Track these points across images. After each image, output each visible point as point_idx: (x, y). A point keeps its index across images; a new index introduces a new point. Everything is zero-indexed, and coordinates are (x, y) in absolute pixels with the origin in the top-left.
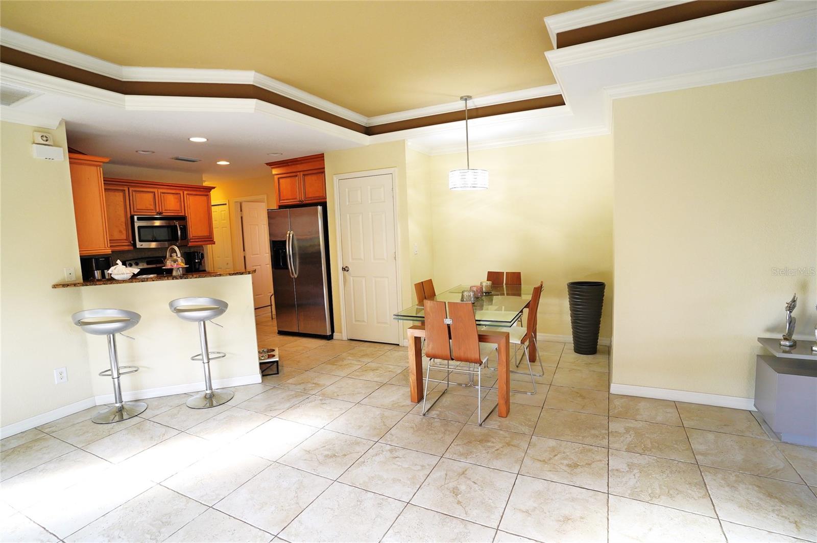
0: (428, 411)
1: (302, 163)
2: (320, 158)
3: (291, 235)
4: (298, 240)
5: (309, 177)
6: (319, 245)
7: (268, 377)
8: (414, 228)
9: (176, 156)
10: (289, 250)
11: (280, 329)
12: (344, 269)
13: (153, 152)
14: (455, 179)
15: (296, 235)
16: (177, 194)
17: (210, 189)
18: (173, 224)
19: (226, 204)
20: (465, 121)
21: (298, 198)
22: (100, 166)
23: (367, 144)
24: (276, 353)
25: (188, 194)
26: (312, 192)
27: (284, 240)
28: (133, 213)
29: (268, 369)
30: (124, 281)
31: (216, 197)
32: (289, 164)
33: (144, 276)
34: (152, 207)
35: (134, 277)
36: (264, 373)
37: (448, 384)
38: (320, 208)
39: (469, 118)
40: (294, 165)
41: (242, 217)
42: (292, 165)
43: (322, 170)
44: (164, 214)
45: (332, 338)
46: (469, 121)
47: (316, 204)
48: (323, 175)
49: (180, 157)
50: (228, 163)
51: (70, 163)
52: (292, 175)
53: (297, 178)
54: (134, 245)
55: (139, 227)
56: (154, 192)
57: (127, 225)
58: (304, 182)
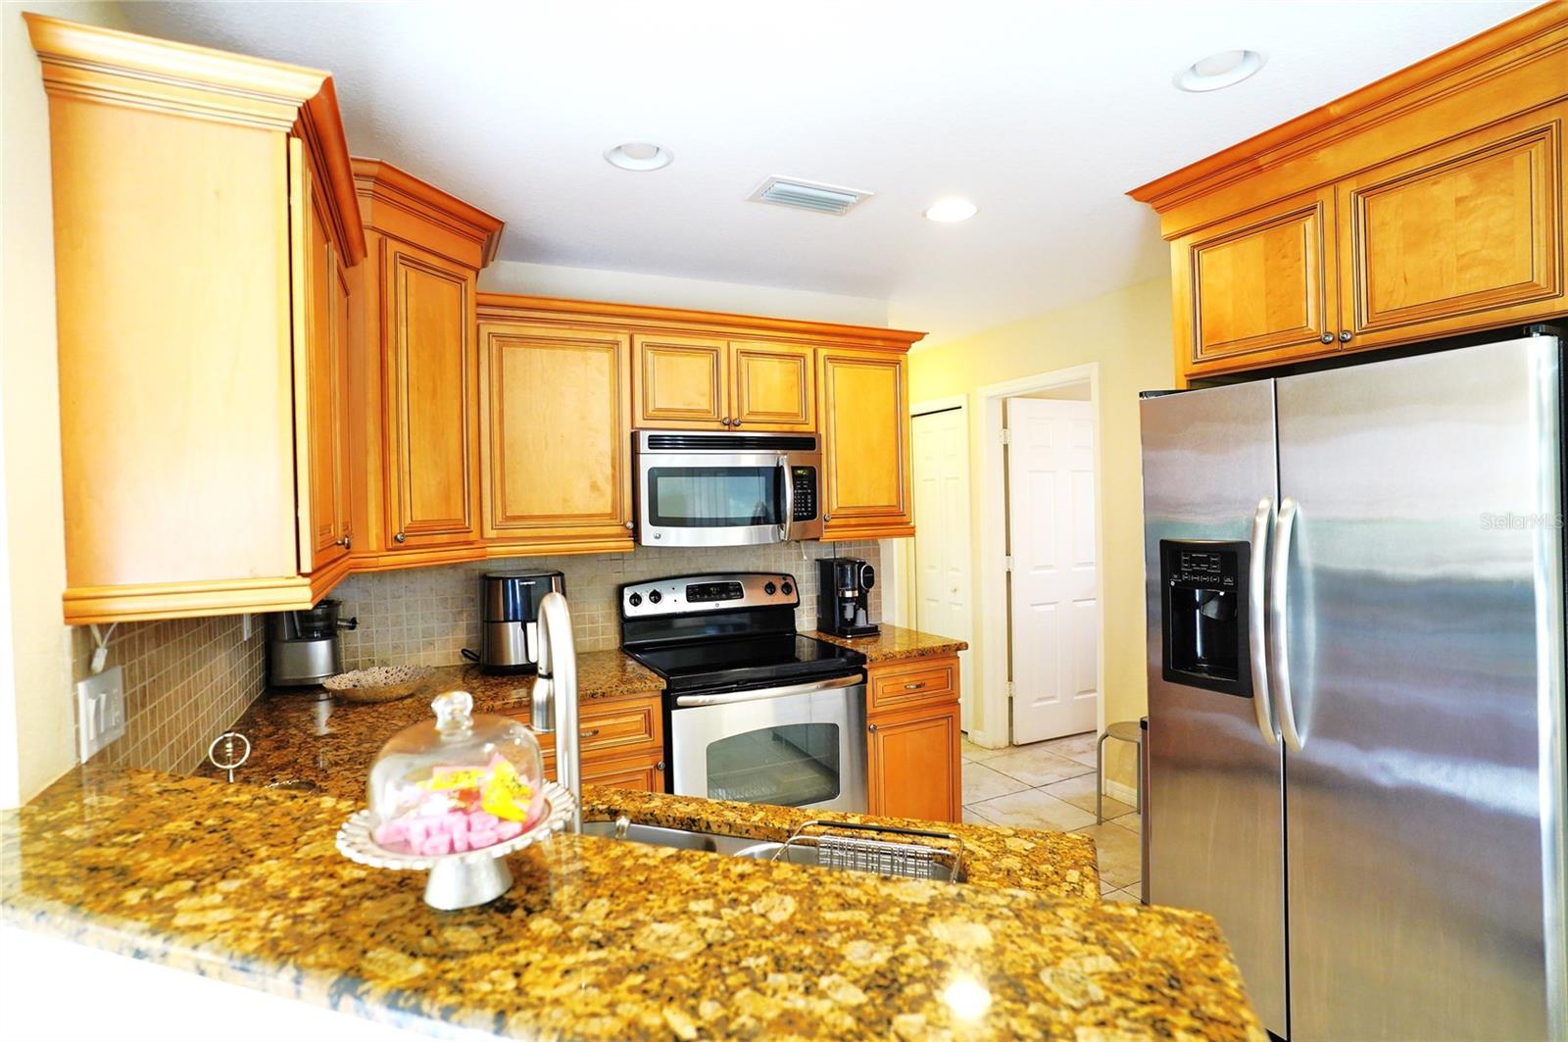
5: (1406, 193)
16: (793, 356)
17: (900, 342)
21: (1312, 326)
25: (830, 359)
26: (1424, 279)
27: (1237, 540)
28: (637, 424)
40: (1293, 156)
52: (1285, 213)
53: (1313, 219)
54: (636, 534)
55: (655, 474)
56: (715, 351)
57: (616, 464)
58: (1365, 233)
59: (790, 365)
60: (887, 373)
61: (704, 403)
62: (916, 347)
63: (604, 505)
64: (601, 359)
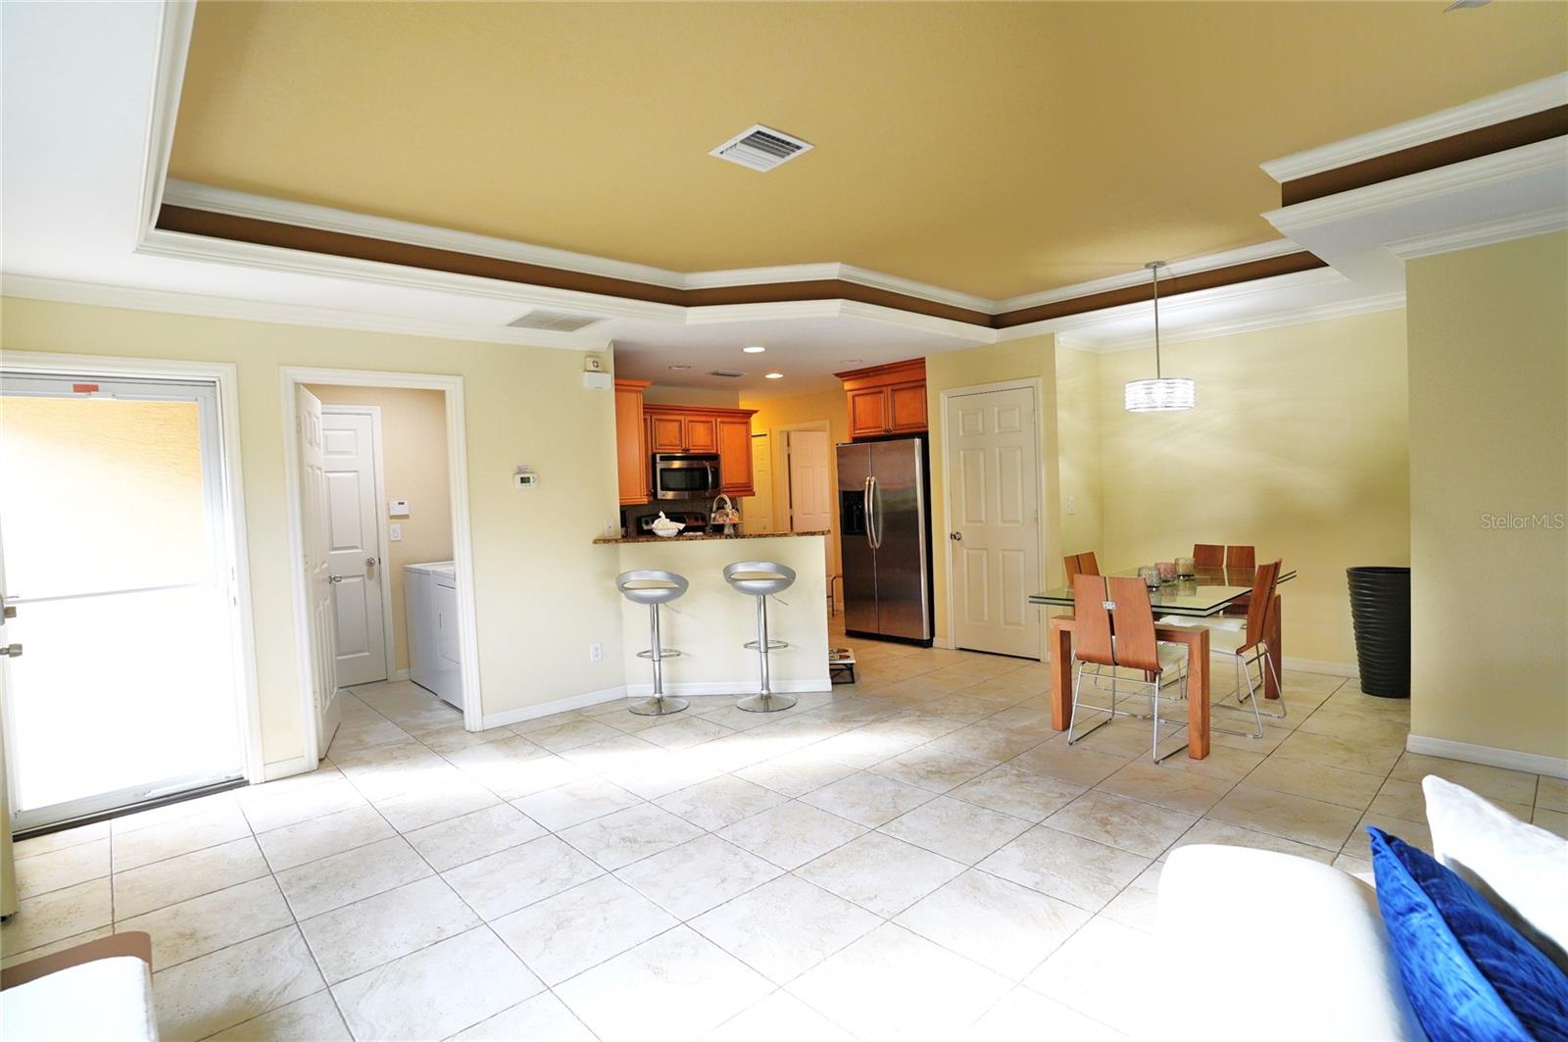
0: (1077, 740)
1: (889, 373)
2: (919, 364)
3: (872, 483)
4: (883, 491)
5: (902, 393)
6: (916, 500)
7: (840, 686)
8: (1067, 471)
9: (714, 370)
10: (868, 506)
11: (850, 629)
12: (953, 536)
13: (689, 367)
14: (1136, 396)
15: (881, 484)
16: (707, 422)
17: (749, 414)
18: (701, 466)
19: (765, 435)
20: (1152, 302)
21: (883, 425)
22: (640, 391)
23: (993, 342)
24: (850, 653)
25: (722, 422)
26: (905, 418)
27: (861, 490)
28: (655, 451)
29: (841, 675)
30: (669, 539)
31: (756, 425)
32: (871, 374)
33: (691, 533)
34: (678, 442)
35: (680, 533)
36: (834, 681)
37: (1113, 714)
38: (918, 442)
39: (1160, 296)
40: (877, 375)
41: (789, 456)
42: (874, 376)
43: (921, 383)
44: (692, 451)
45: (931, 646)
46: (1160, 301)
47: (912, 436)
48: (923, 390)
49: (721, 371)
50: (781, 376)
51: (616, 390)
52: (876, 391)
53: (882, 395)
54: (655, 494)
55: (662, 470)
56: (680, 421)
57: (648, 467)
58: (894, 402)
59: (707, 425)
60: (743, 427)
62: (754, 415)
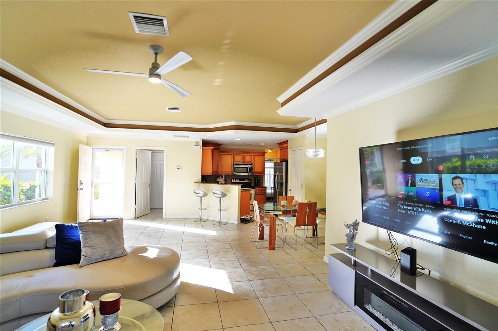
2: (287, 142)
3: (278, 174)
6: (283, 179)
8: (309, 174)
10: (276, 180)
14: (309, 153)
17: (264, 153)
18: (247, 167)
25: (255, 155)
26: (286, 156)
28: (234, 162)
38: (284, 163)
40: (283, 144)
44: (245, 163)
49: (245, 143)
50: (264, 144)
51: (203, 149)
54: (233, 173)
55: (235, 167)
56: (242, 155)
57: (231, 166)
59: (250, 156)
60: (261, 157)
61: (241, 160)
62: (266, 154)
63: (230, 170)
64: (230, 156)
